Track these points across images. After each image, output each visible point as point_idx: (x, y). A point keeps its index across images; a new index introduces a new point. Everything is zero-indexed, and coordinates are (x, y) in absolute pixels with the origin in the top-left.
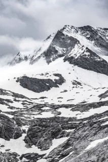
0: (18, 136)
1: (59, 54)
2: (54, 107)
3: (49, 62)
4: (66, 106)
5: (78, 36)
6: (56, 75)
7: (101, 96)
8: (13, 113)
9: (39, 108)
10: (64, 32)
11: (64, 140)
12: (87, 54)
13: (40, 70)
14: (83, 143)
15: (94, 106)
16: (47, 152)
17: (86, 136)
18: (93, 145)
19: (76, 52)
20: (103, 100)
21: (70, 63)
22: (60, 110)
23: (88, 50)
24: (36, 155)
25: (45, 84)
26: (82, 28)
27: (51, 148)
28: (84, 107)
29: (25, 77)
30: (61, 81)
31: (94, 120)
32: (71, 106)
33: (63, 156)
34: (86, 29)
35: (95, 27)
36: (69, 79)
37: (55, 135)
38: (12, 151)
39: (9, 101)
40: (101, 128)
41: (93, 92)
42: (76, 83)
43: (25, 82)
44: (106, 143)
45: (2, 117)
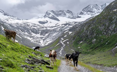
0: (39, 33)
1: (47, 16)
2: (46, 27)
3: (45, 18)
4: (48, 27)
5: (51, 13)
6: (46, 21)
7: (56, 25)
8: (37, 29)
9: (43, 27)
10: (48, 12)
11: (48, 34)
12: (53, 16)
13: (43, 20)
14: (52, 34)
15: (54, 27)
16: (45, 37)
17: (53, 33)
18: (54, 35)
19: (50, 16)
20: (56, 26)
21: (49, 18)
22: (47, 28)
23: (53, 15)
24: (42, 37)
25: (44, 23)
26: (51, 11)
27: (46, 36)
28: (52, 27)
29: (40, 21)
30: (47, 22)
31: (54, 30)
32: (49, 27)
33: (48, 37)
34: (52, 11)
35: (54, 11)
36: (49, 21)
37: (46, 33)
38: (37, 37)
39: (37, 26)
40: (56, 31)
41: (54, 24)
42: (51, 22)
43: (40, 22)
44: (57, 34)
45: (35, 29)
